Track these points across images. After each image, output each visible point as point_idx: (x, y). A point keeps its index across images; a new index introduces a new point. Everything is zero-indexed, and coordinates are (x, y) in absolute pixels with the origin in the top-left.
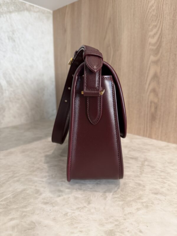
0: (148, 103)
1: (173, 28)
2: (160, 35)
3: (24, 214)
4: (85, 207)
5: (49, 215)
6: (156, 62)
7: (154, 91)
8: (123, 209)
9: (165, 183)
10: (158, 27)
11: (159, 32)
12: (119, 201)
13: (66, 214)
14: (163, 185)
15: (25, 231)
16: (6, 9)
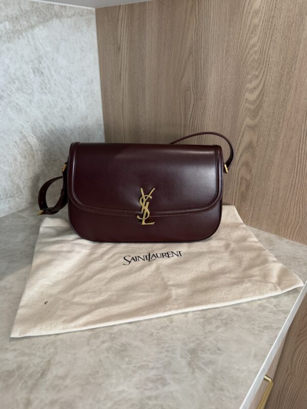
0: (238, 179)
1: (280, 85)
5: (136, 336)
6: (253, 128)
11: (261, 87)
13: (152, 335)
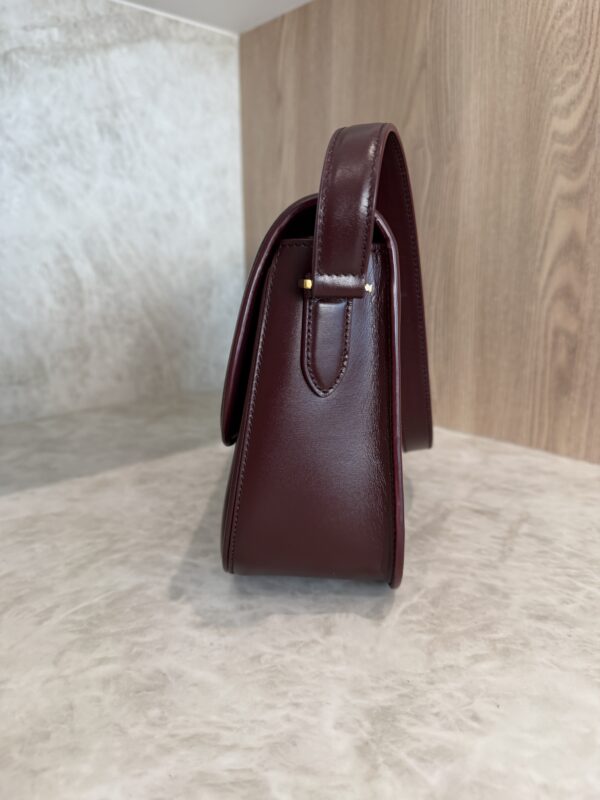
0: (546, 336)
2: (589, 107)
3: (135, 649)
4: (314, 642)
7: (566, 293)
8: (430, 654)
9: (576, 589)
10: (583, 77)
11: (588, 96)
12: (420, 632)
13: (257, 658)
14: (568, 594)
15: (138, 692)
16: (92, 37)
